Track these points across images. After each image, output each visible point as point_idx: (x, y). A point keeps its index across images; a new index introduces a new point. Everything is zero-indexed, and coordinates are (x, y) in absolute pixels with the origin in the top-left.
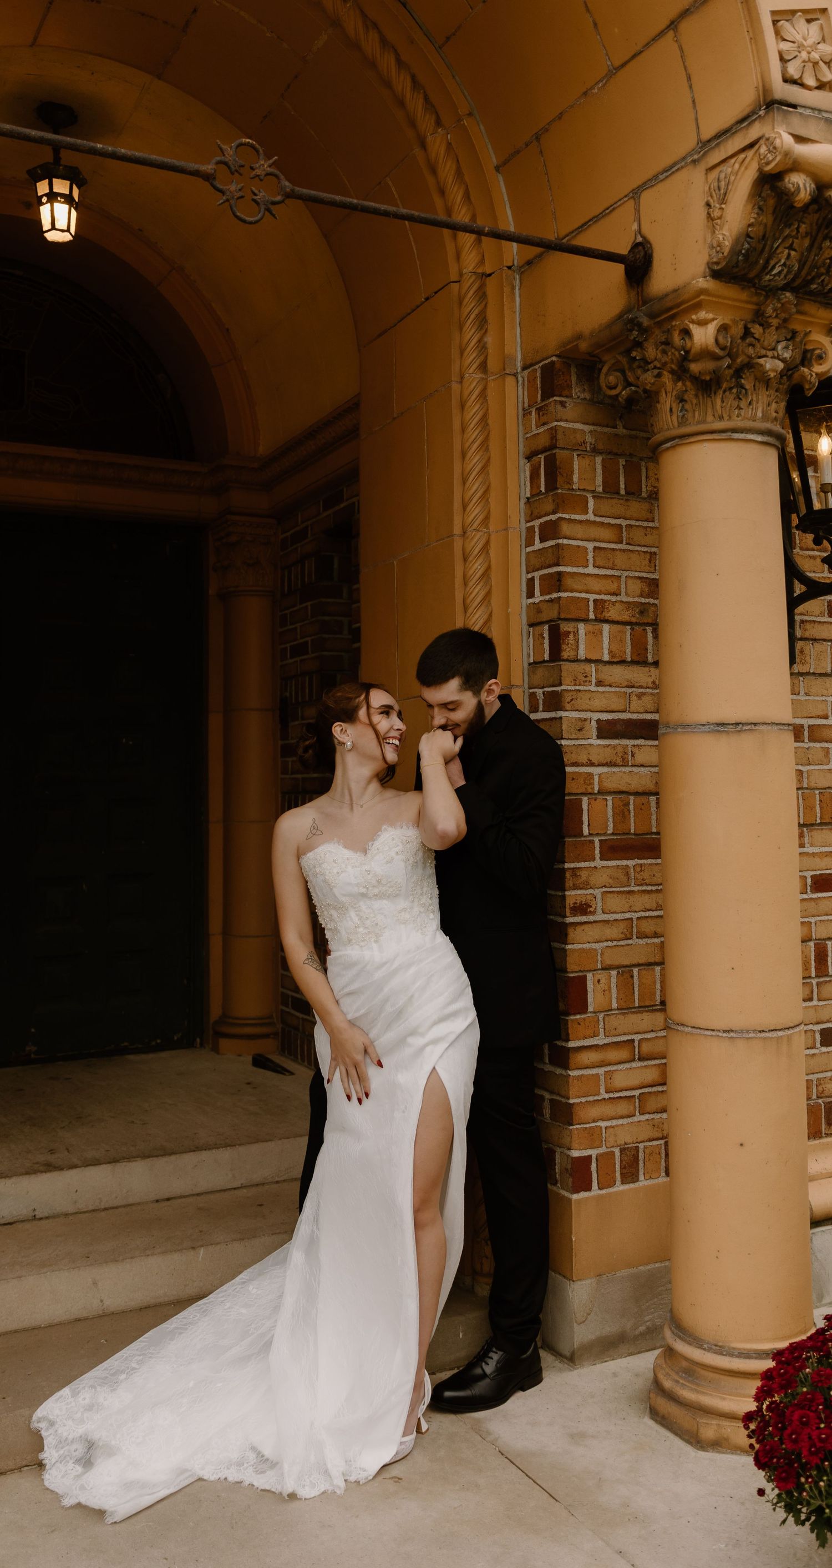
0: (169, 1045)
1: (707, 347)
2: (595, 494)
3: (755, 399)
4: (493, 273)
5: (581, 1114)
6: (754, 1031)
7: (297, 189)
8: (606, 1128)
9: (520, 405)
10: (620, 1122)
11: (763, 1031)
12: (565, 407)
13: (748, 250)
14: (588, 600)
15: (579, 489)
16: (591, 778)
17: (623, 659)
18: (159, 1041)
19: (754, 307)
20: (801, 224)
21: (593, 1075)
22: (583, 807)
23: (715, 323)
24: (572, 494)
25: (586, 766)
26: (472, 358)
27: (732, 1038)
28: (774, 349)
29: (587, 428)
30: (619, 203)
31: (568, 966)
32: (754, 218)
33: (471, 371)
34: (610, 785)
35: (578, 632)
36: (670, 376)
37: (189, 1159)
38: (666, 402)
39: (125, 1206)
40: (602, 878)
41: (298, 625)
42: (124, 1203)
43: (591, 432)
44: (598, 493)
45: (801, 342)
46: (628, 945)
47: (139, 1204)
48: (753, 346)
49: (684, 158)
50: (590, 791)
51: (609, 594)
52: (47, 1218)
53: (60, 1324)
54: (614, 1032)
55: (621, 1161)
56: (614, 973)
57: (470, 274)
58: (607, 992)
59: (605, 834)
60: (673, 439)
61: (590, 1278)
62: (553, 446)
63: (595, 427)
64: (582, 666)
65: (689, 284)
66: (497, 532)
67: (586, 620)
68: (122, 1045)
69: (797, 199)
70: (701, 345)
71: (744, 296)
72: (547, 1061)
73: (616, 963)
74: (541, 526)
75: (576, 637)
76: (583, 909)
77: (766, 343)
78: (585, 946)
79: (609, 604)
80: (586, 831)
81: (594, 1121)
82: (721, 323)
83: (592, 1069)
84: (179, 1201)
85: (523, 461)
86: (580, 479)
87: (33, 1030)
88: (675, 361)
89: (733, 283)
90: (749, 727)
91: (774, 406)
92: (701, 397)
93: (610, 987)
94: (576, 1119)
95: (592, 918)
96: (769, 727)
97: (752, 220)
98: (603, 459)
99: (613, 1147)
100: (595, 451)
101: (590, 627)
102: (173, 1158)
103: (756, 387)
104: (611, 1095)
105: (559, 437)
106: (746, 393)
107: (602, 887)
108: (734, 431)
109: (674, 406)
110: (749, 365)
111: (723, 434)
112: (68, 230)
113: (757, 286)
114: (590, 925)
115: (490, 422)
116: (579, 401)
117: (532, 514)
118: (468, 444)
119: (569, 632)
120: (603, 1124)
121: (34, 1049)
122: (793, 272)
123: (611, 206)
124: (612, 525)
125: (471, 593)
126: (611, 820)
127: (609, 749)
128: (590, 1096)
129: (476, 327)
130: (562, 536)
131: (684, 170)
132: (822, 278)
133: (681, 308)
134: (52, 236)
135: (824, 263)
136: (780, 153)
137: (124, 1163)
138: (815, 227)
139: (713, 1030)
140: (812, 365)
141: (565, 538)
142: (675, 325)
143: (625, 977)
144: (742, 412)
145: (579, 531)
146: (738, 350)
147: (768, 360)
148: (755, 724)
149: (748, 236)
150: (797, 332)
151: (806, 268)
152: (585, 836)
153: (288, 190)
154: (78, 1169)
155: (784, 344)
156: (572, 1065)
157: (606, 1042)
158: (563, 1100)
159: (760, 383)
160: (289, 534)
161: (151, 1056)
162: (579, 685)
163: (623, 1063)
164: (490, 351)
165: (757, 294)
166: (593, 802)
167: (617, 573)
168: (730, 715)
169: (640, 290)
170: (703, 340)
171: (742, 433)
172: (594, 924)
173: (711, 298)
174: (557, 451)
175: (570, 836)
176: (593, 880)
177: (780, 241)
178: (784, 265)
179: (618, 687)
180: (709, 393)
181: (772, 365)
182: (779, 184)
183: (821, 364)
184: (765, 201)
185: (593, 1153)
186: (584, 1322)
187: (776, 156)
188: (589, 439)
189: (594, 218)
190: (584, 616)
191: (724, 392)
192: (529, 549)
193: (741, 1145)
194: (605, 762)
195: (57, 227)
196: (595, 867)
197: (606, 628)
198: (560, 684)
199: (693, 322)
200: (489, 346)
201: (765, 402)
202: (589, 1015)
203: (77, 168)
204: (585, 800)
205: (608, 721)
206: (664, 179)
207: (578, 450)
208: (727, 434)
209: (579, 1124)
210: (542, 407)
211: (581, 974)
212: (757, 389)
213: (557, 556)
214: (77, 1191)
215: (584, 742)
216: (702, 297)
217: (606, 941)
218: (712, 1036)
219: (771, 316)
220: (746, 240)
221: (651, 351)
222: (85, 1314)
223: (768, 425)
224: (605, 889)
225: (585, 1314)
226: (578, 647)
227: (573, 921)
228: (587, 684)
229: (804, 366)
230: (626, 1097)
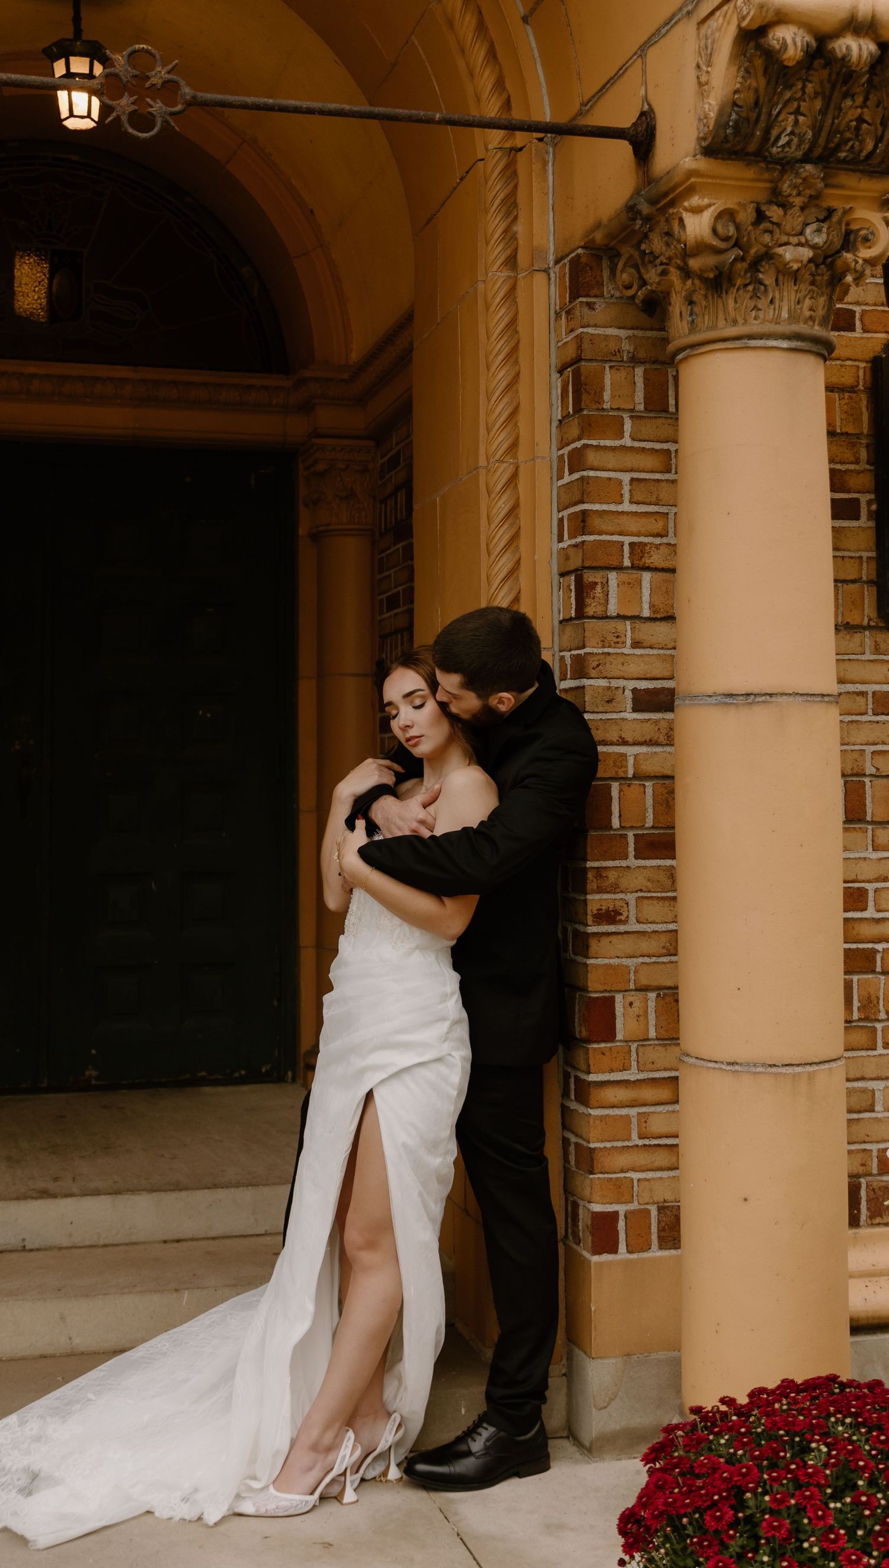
0: (255, 1077)
1: (703, 239)
2: (632, 414)
3: (777, 296)
4: (525, 146)
5: (606, 1161)
6: (763, 1065)
7: (200, 94)
8: (639, 1180)
9: (552, 307)
10: (659, 1174)
11: (774, 1065)
12: (594, 309)
13: (736, 122)
14: (622, 544)
15: (611, 408)
16: (623, 760)
17: (669, 614)
18: (243, 1072)
19: (768, 185)
20: (807, 83)
21: (621, 1116)
22: (613, 794)
23: (713, 208)
24: (602, 416)
25: (617, 745)
26: (496, 253)
27: (736, 1071)
28: (802, 233)
29: (623, 333)
30: (630, 62)
31: (589, 984)
32: (740, 83)
33: (495, 268)
34: (648, 768)
35: (607, 582)
36: (679, 272)
37: (202, 1197)
38: (677, 305)
39: (127, 1244)
40: (638, 880)
41: (392, 571)
42: (126, 1240)
43: (628, 338)
44: (638, 412)
45: (840, 222)
46: (672, 962)
47: (143, 1243)
48: (771, 232)
49: (680, 9)
50: (622, 775)
51: (651, 536)
52: (38, 1250)
53: (23, 1359)
54: (652, 1066)
55: (659, 1222)
56: (652, 995)
57: (495, 151)
58: (641, 1018)
59: (642, 827)
60: (683, 349)
61: (615, 1357)
62: (578, 359)
63: (636, 332)
64: (612, 624)
65: (678, 164)
66: (526, 462)
67: (619, 568)
68: (200, 1074)
69: (785, 57)
70: (695, 237)
71: (750, 173)
72: (573, 1097)
73: (655, 983)
74: (570, 454)
75: (605, 589)
76: (610, 916)
77: (788, 228)
78: (612, 961)
79: (650, 548)
80: (616, 823)
81: (622, 1171)
82: (722, 209)
83: (621, 1109)
84: (190, 1243)
85: (555, 376)
86: (613, 397)
87: (93, 1052)
88: (679, 256)
89: (733, 160)
90: (763, 698)
91: (808, 302)
92: (710, 297)
93: (646, 1013)
94: (597, 1166)
95: (622, 928)
96: (791, 699)
97: (738, 86)
98: (645, 370)
99: (648, 1204)
100: (634, 360)
101: (624, 576)
102: (183, 1194)
103: (779, 282)
104: (647, 1142)
105: (585, 346)
106: (766, 290)
107: (637, 892)
108: (751, 337)
109: (684, 309)
110: (767, 256)
111: (737, 342)
112: (89, 116)
113: (769, 159)
114: (620, 937)
115: (519, 328)
116: (613, 300)
117: (562, 440)
118: (491, 357)
119: (596, 584)
120: (635, 1176)
121: (95, 1073)
122: (807, 141)
123: (624, 65)
124: (657, 451)
125: (493, 538)
126: (650, 811)
127: (648, 725)
128: (618, 1140)
129: (503, 214)
130: (588, 467)
131: (681, 23)
132: (850, 144)
133: (676, 192)
134: (71, 124)
135: (848, 127)
136: (754, 6)
137: (127, 1196)
138: (828, 86)
139: (716, 1062)
140: (857, 250)
141: (592, 469)
142: (673, 213)
143: (667, 1001)
144: (761, 314)
145: (611, 460)
146: (749, 239)
147: (789, 248)
148: (771, 695)
149: (735, 104)
150: (835, 210)
151: (824, 135)
152: (615, 830)
153: (188, 97)
154: (73, 1198)
155: (814, 226)
156: (593, 1101)
157: (639, 1078)
158: (585, 1143)
159: (784, 276)
160: (386, 458)
161: (230, 1088)
162: (609, 647)
163: (662, 1104)
164: (521, 242)
165: (767, 169)
166: (625, 788)
167: (664, 510)
168: (739, 683)
169: (646, 168)
170: (698, 231)
171: (761, 339)
172: (625, 935)
173: (705, 180)
174: (583, 363)
175: (596, 829)
176: (624, 883)
177: (780, 106)
178: (792, 133)
179: (662, 648)
180: (719, 293)
181: (793, 255)
182: (762, 41)
183: (870, 247)
184: (750, 62)
185: (621, 1209)
186: (605, 1407)
187: (750, 10)
188: (626, 346)
189: (611, 79)
190: (615, 563)
191: (738, 290)
192: (561, 483)
193: (746, 1200)
194: (643, 740)
195: (76, 113)
196: (628, 867)
197: (646, 576)
198: (584, 647)
199: (686, 210)
200: (520, 236)
201: (793, 298)
202: (618, 1044)
203: (97, 42)
204: (615, 786)
205: (647, 690)
206: (665, 34)
207: (610, 361)
208: (742, 341)
209: (601, 1173)
210: (570, 310)
211: (607, 995)
212: (781, 283)
213: (583, 491)
214: (71, 1223)
215: (614, 716)
216: (693, 180)
217: (641, 956)
218: (714, 1068)
219: (790, 195)
220: (733, 110)
221: (657, 244)
222: (50, 1351)
223: (795, 328)
224: (640, 894)
225: (607, 1399)
226: (607, 601)
227: (596, 931)
228: (620, 645)
229: (848, 251)
230: (666, 1145)
